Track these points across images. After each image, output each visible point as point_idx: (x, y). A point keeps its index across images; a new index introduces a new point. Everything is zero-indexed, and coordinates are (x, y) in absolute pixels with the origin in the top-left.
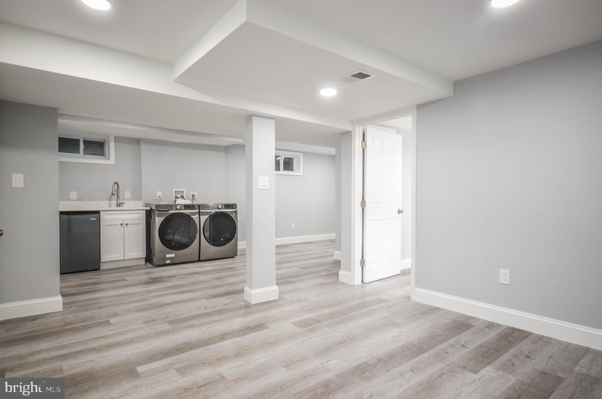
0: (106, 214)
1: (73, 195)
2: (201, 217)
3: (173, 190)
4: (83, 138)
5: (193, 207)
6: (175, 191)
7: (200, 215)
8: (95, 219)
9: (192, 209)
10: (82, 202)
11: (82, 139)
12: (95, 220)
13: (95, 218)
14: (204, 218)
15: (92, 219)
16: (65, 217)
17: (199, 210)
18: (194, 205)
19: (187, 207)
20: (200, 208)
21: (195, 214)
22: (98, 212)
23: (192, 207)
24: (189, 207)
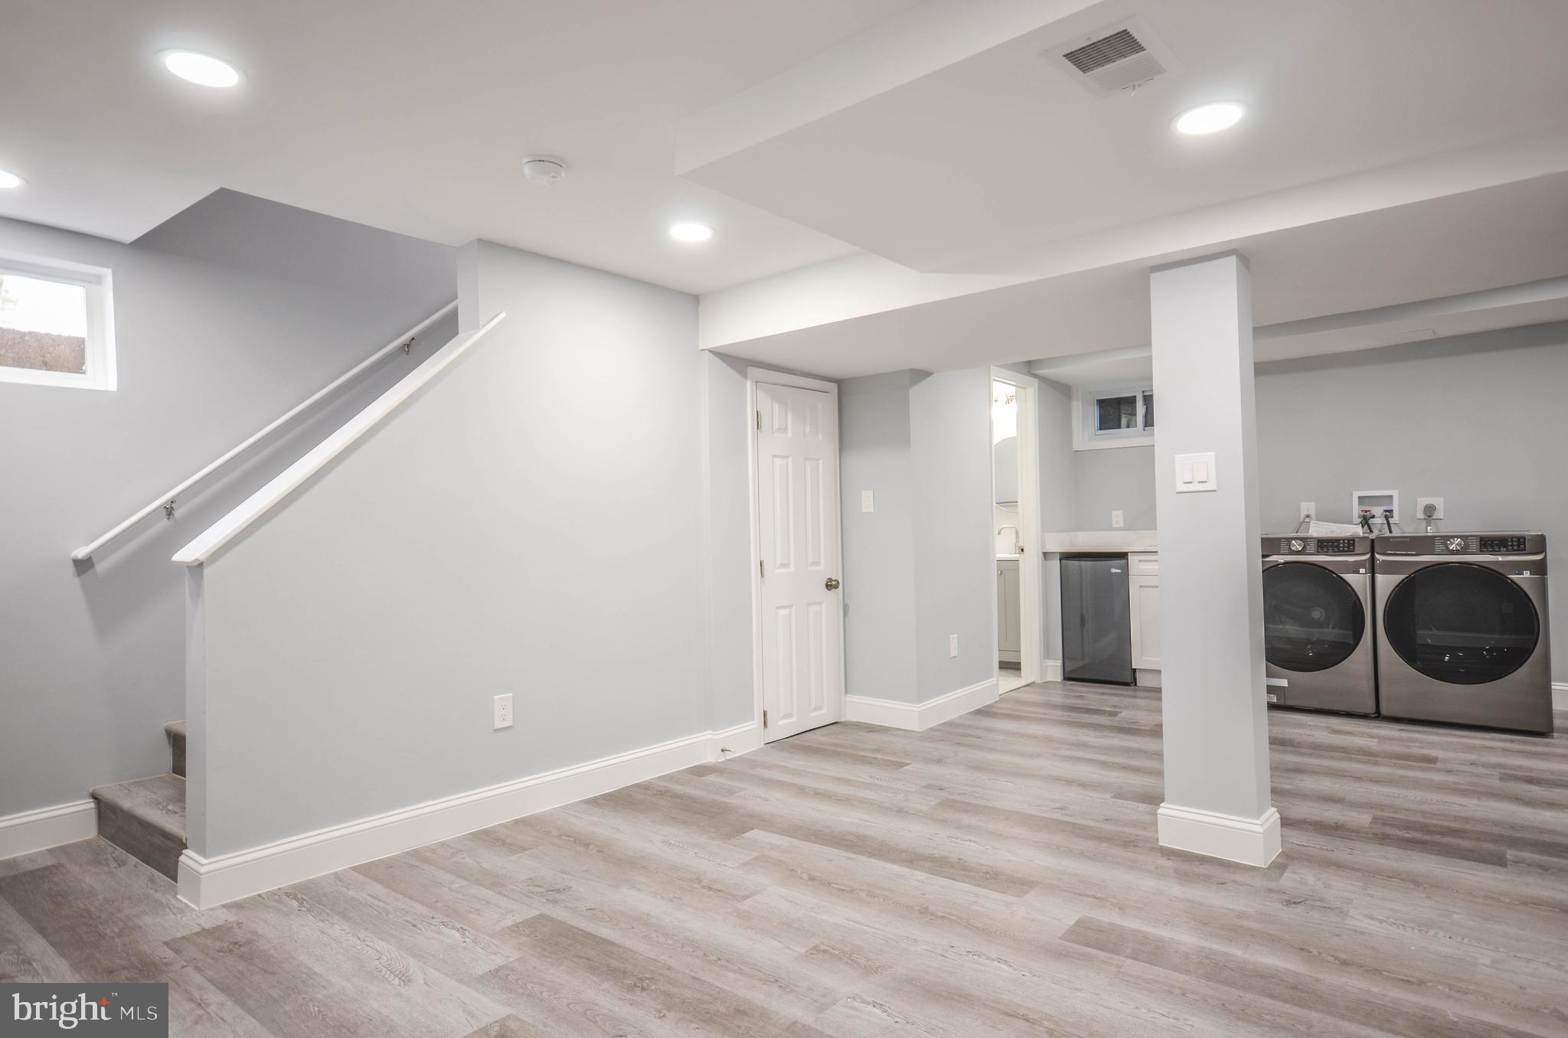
0: (1140, 561)
1: (1118, 518)
2: (1379, 577)
3: (1352, 494)
4: (1143, 392)
5: (1349, 547)
6: (1360, 498)
7: (1373, 572)
8: (1120, 571)
9: (1344, 551)
10: (1132, 532)
11: (1141, 393)
12: (1118, 573)
13: (1119, 569)
14: (1386, 583)
15: (1114, 570)
16: (1074, 564)
17: (1373, 557)
18: (1354, 540)
19: (1326, 545)
20: (1376, 549)
21: (1354, 568)
22: (1123, 555)
23: (1344, 547)
24: (1332, 546)
